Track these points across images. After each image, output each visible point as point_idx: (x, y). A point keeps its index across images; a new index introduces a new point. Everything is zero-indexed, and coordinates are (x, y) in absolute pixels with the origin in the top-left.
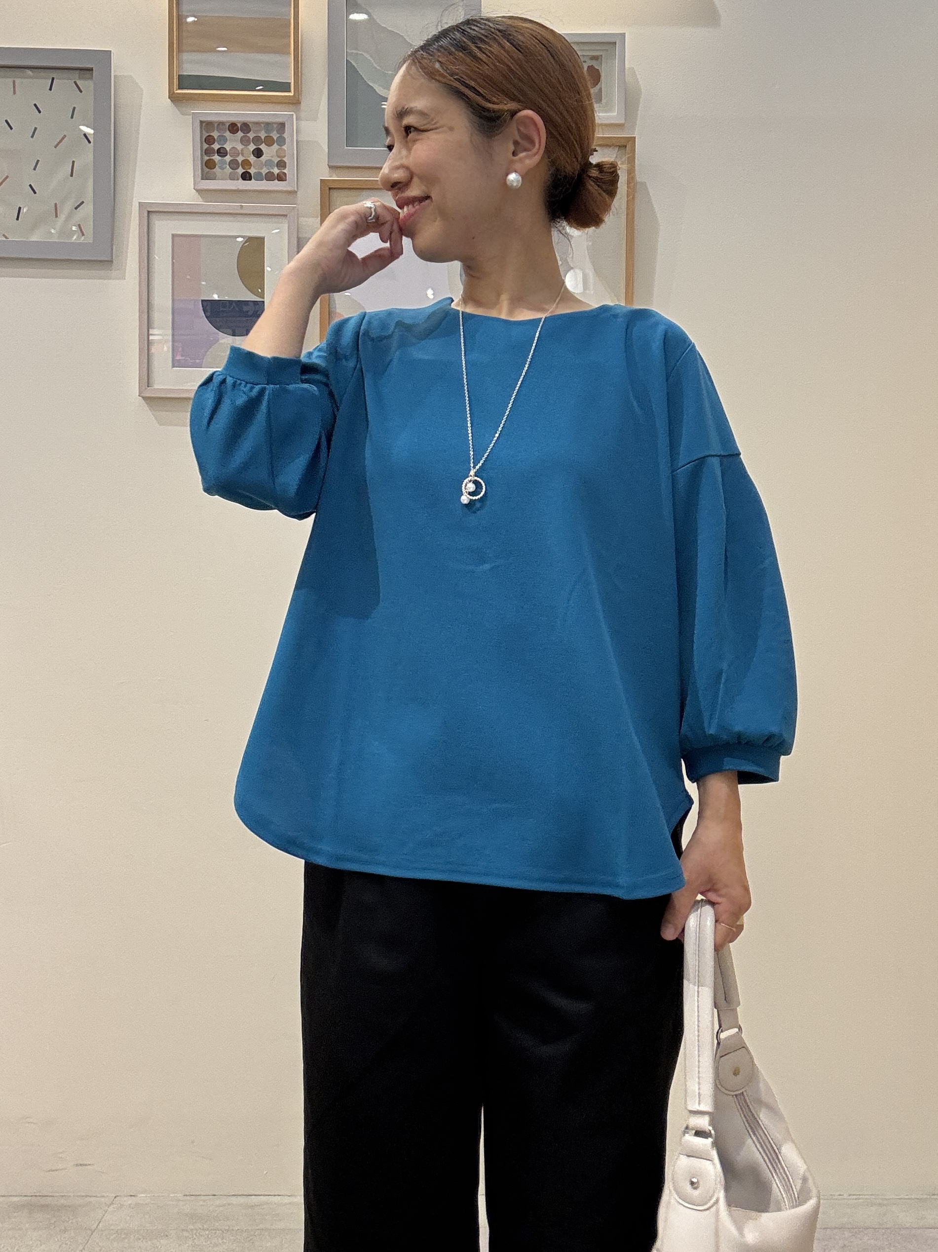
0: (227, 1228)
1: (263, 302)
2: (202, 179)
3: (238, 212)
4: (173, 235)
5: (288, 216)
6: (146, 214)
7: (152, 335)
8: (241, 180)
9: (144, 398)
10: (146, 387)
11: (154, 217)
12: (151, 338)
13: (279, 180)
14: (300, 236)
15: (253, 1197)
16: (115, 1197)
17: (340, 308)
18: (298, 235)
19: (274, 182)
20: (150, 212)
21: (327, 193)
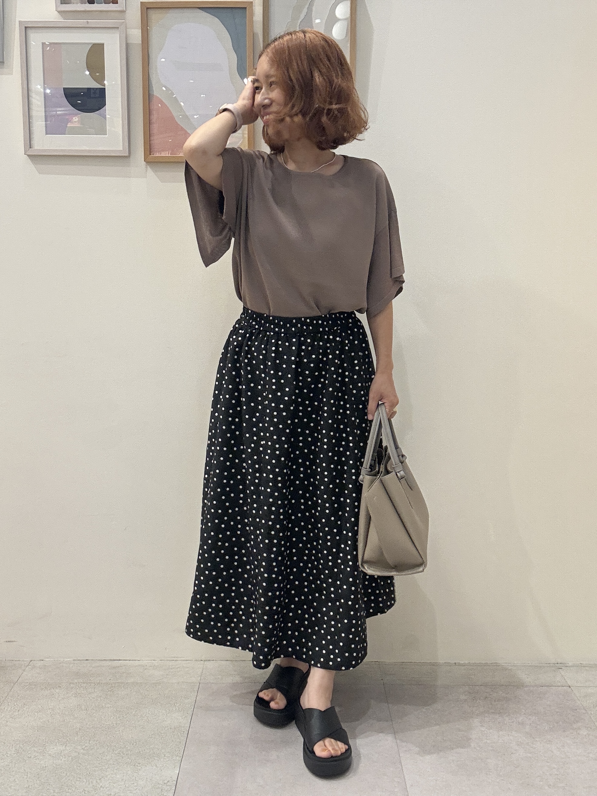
0: (98, 682)
1: (105, 88)
2: (61, 4)
3: (86, 26)
4: (43, 44)
5: (119, 28)
6: (24, 29)
8: (87, 5)
9: (28, 156)
10: (29, 147)
11: (29, 32)
12: (31, 113)
13: (113, 3)
14: (129, 42)
15: (116, 661)
16: (31, 661)
17: (156, 92)
18: (126, 41)
19: (110, 4)
20: (27, 27)
21: (146, 10)
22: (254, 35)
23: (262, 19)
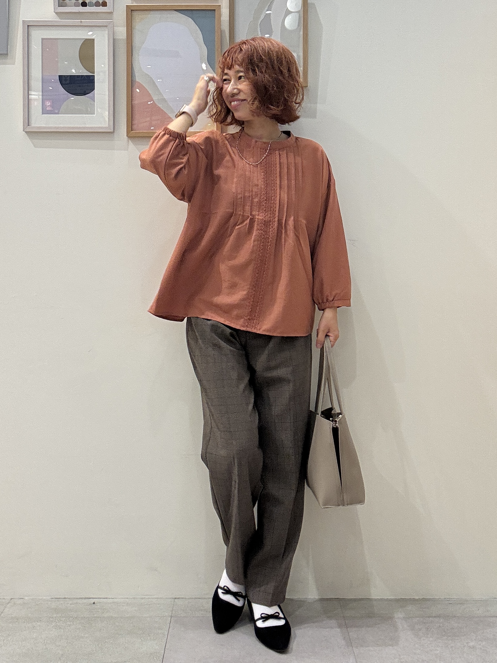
0: (76, 616)
1: (94, 76)
2: (59, 6)
3: (80, 24)
4: (43, 39)
5: (108, 26)
6: (27, 27)
7: (31, 95)
8: (81, 7)
9: (26, 132)
10: (27, 125)
11: (31, 28)
12: (30, 96)
13: (102, 6)
14: (115, 38)
15: (91, 599)
16: (12, 599)
17: (138, 78)
18: (114, 37)
19: (100, 7)
20: (29, 25)
21: (131, 12)
22: (222, 32)
23: (228, 19)
